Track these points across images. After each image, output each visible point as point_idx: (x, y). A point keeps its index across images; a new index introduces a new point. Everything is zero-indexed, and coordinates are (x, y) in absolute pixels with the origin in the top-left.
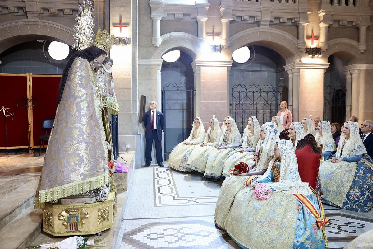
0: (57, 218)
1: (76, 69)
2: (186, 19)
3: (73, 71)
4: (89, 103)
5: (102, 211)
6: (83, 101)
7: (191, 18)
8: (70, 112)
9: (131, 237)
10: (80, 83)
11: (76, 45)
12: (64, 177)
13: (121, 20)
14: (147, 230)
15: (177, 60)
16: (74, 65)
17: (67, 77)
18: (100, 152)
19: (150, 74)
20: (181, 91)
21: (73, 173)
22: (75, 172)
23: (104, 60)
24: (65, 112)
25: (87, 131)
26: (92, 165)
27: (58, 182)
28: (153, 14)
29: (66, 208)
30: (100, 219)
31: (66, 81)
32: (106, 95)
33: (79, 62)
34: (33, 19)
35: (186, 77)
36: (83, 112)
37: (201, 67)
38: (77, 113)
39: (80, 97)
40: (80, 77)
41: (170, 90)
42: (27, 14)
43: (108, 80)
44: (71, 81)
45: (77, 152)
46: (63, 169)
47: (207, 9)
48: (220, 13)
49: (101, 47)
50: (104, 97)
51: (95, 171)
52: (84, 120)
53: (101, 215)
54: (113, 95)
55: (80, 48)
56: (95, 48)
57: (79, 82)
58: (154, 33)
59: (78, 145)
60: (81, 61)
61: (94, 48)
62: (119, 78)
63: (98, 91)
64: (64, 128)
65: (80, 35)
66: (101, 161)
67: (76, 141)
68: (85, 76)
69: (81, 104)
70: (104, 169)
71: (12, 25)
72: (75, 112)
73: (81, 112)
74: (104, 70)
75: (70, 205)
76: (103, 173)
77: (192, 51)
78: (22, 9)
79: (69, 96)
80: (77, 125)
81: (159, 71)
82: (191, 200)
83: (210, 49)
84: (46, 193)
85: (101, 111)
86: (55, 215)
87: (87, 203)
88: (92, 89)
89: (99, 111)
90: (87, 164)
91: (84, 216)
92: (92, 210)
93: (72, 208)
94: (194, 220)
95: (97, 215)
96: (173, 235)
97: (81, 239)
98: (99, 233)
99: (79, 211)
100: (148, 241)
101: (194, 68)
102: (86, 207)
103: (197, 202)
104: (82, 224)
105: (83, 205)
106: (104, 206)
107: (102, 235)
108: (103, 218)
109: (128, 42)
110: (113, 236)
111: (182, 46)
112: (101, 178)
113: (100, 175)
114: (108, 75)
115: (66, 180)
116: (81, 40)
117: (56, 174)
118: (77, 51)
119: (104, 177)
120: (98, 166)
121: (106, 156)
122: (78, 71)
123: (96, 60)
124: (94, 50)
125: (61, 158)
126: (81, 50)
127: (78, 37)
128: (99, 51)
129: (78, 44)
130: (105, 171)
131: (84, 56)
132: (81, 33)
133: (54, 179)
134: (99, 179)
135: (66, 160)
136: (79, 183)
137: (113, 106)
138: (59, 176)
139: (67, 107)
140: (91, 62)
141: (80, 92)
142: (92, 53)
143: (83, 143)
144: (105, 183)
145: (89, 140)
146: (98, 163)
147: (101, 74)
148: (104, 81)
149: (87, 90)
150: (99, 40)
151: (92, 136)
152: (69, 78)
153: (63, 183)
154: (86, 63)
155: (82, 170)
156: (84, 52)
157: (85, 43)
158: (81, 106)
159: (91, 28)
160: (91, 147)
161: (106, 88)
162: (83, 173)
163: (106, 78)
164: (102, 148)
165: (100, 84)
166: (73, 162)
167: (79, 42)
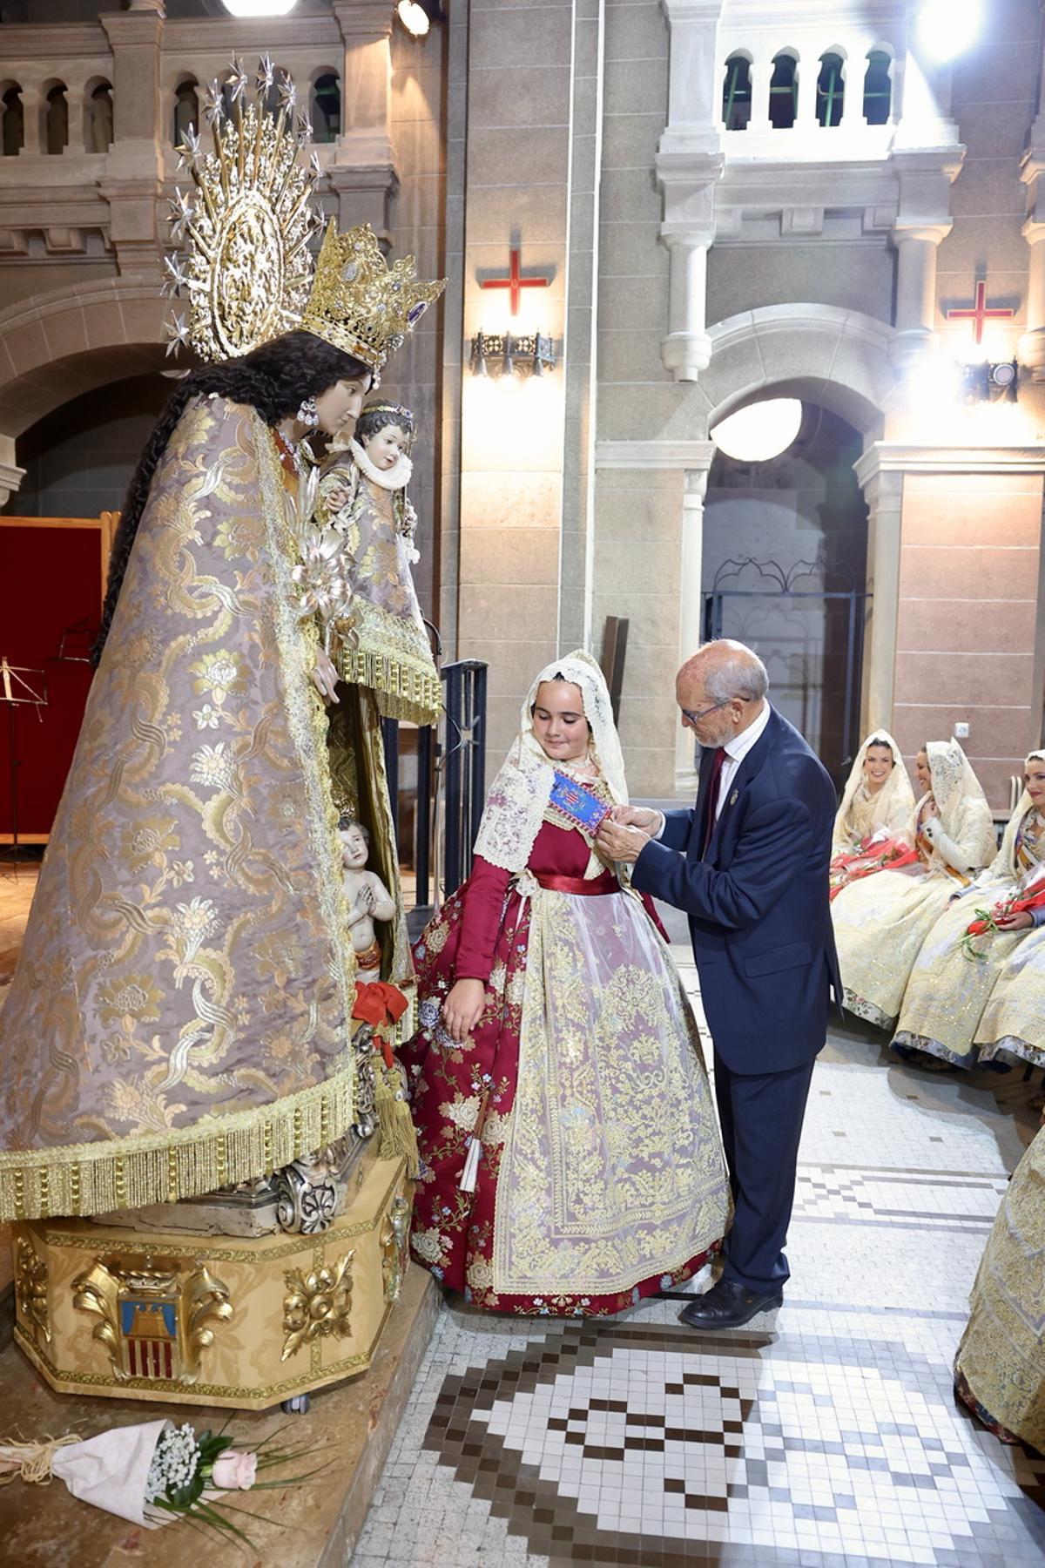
0: (69, 1297)
1: (186, 465)
2: (841, 236)
3: (167, 475)
4: (248, 662)
5: (312, 1281)
6: (212, 648)
7: (864, 233)
8: (134, 714)
9: (478, 1415)
10: (200, 542)
11: (197, 326)
12: (76, 1098)
13: (515, 256)
14: (572, 1373)
15: (787, 451)
16: (179, 441)
17: (141, 513)
18: (300, 954)
19: (650, 516)
20: (798, 599)
21: (125, 1077)
22: (142, 1077)
24: (111, 714)
25: (228, 828)
26: (242, 1035)
27: (42, 1121)
28: (674, 218)
29: (114, 1252)
30: (294, 1330)
31: (135, 533)
32: (354, 613)
33: (209, 423)
34: (140, 277)
35: (824, 529)
36: (207, 718)
37: (908, 479)
38: (174, 719)
39: (195, 625)
40: (207, 507)
41: (747, 594)
42: (116, 257)
43: (382, 527)
44: (155, 530)
45: (160, 956)
46: (78, 1051)
47: (953, 178)
48: (1022, 191)
49: (342, 340)
50: (341, 630)
51: (261, 1074)
52: (213, 765)
53: (305, 1306)
54: (405, 614)
55: (228, 347)
56: (307, 341)
57: (197, 536)
58: (675, 310)
59: (165, 912)
60: (216, 419)
61: (296, 343)
62: (500, 532)
63: (305, 590)
64: (100, 808)
65: (224, 266)
66: (298, 1006)
68: (233, 501)
69: (200, 670)
70: (317, 1057)
71: (58, 305)
72: (165, 714)
73: (198, 715)
74: (361, 474)
75: (133, 1238)
76: (313, 1079)
77: (864, 399)
78: (97, 232)
79: (136, 622)
80: (166, 793)
81: (695, 501)
82: (832, 1181)
83: (956, 381)
85: (324, 708)
86: (59, 1283)
87: (226, 1234)
88: (268, 578)
89: (308, 712)
90: (210, 1029)
91: (207, 1308)
92: (252, 1277)
93: (142, 1257)
94: (842, 1336)
95: (281, 1307)
96: (715, 1438)
97: (184, 1442)
98: (291, 1400)
99: (179, 1275)
100: (567, 1463)
101: (868, 483)
102: (218, 1259)
103: (862, 1205)
104: (197, 1348)
105: (201, 1242)
106: (323, 1254)
107: (307, 1410)
108: (316, 1322)
109: (547, 357)
110: (370, 1423)
111: (811, 374)
112: (297, 1110)
113: (294, 1091)
114: (386, 500)
115: (85, 1119)
116: (228, 300)
117: (40, 1075)
118: (207, 359)
119: (319, 1101)
120: (283, 1038)
121: (343, 974)
122: (197, 476)
123: (313, 415)
124: (300, 354)
125: (72, 981)
126: (230, 358)
127: (209, 281)
128: (325, 361)
129: (209, 321)
130: (323, 1065)
131: (238, 389)
132: (227, 259)
133: (32, 1099)
134: (282, 1121)
135: (97, 996)
136: (157, 1141)
137: (405, 680)
138: (52, 1090)
139: (126, 682)
140: (284, 423)
141: (196, 594)
142: (287, 368)
143: (195, 903)
144: (323, 1136)
145: (236, 882)
146: (279, 1022)
147: (341, 494)
148: (357, 533)
149: (238, 587)
150: (329, 292)
151: (255, 862)
152: (146, 516)
153: (69, 1135)
154: (247, 428)
155: (179, 1066)
156: (244, 367)
157: (259, 324)
158: (199, 682)
159: (299, 241)
160: (242, 926)
161: (364, 573)
162: (182, 1085)
163: (373, 518)
164: (312, 929)
165: (315, 552)
166: (133, 1015)
167: (217, 313)
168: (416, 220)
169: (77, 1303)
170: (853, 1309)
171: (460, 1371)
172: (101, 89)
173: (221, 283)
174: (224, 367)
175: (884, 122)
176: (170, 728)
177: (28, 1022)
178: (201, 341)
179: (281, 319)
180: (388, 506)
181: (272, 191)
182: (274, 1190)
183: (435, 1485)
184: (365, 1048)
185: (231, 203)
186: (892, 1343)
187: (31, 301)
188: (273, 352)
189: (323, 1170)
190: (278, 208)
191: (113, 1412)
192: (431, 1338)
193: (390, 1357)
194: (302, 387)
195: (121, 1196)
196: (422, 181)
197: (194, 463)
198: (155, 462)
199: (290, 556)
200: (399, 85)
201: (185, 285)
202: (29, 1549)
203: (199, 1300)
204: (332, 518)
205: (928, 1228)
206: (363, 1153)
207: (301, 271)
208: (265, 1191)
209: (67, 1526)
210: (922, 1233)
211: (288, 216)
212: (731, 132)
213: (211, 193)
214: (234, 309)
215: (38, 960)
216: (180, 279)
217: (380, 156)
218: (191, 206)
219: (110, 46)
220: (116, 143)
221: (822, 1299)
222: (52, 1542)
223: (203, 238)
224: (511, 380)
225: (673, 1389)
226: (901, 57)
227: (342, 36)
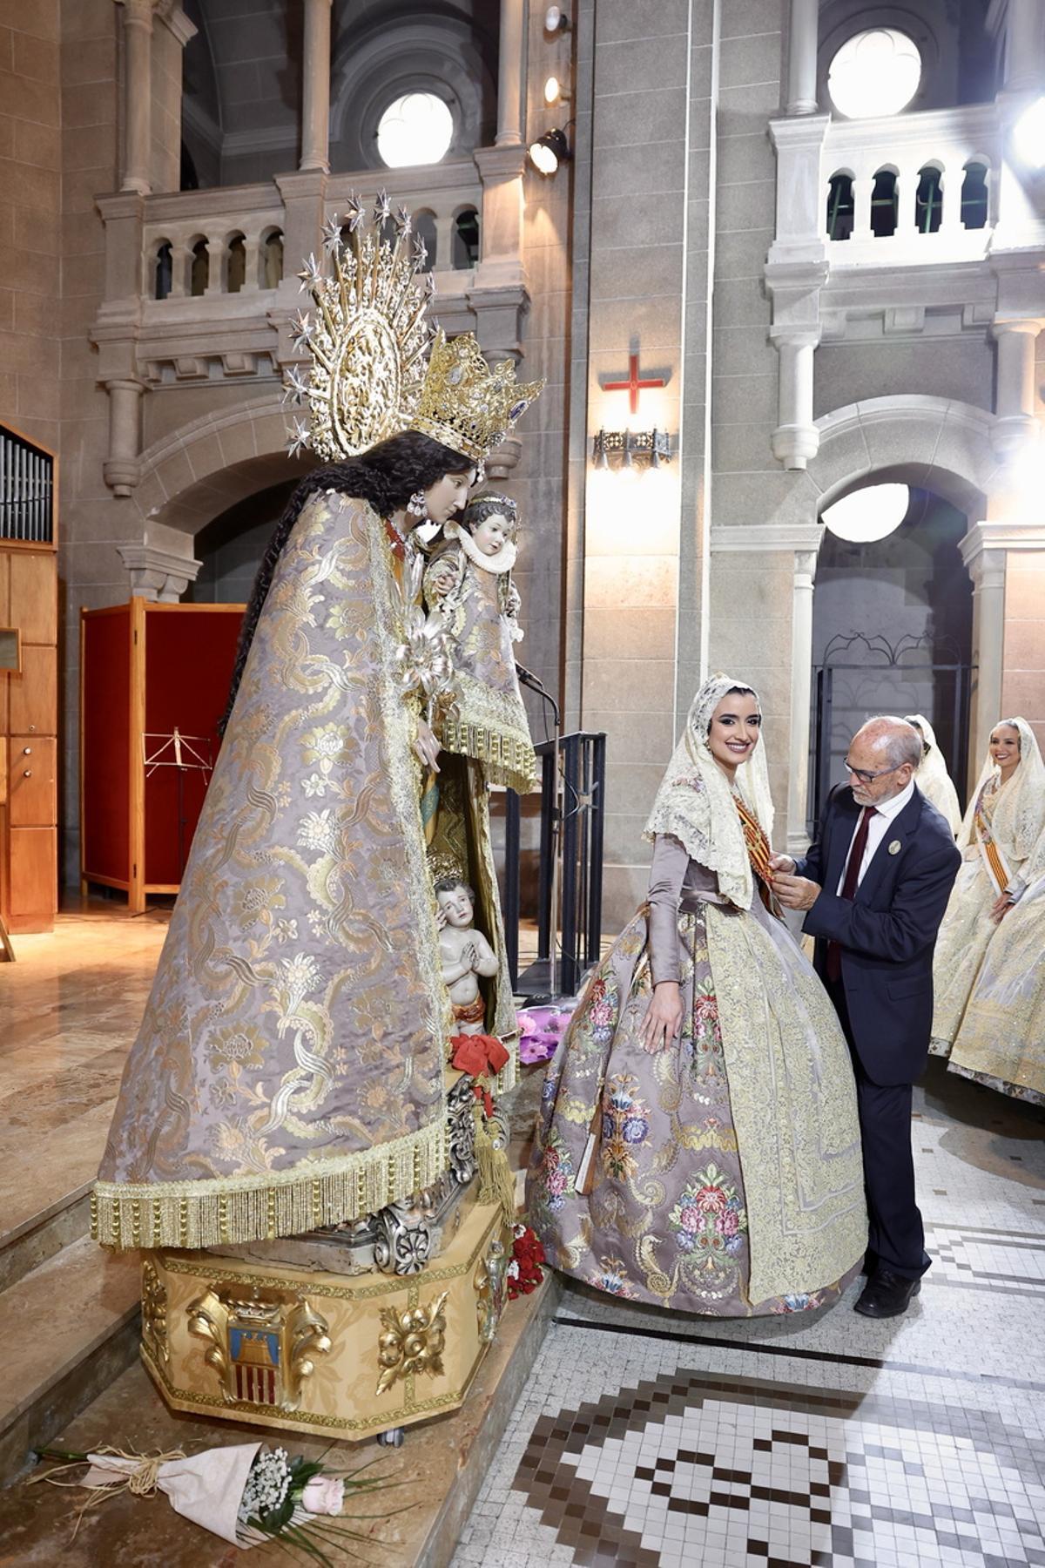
0: (184, 1321)
1: (304, 555)
2: (940, 332)
3: (288, 564)
4: (354, 734)
5: (406, 1320)
6: (321, 721)
8: (250, 782)
9: (567, 1458)
10: (313, 624)
11: (318, 429)
12: (187, 1137)
13: (634, 360)
14: (662, 1422)
15: (895, 532)
16: (299, 532)
17: (265, 598)
18: (398, 1009)
19: (762, 594)
20: (908, 671)
21: (232, 1119)
22: (245, 1121)
23: (462, 505)
24: (231, 781)
25: (332, 888)
26: (339, 1085)
27: (157, 1157)
28: (782, 321)
29: (225, 1282)
30: (389, 1366)
32: (455, 689)
33: (326, 516)
35: (931, 603)
36: (314, 787)
37: (1010, 556)
38: (285, 786)
39: (306, 701)
40: (321, 593)
41: (855, 667)
42: (282, 375)
43: (487, 608)
44: (275, 613)
45: (266, 1008)
46: (190, 1094)
49: (449, 438)
50: (442, 705)
51: (356, 1122)
52: (319, 830)
53: (399, 1344)
54: (507, 689)
55: (347, 447)
57: (310, 619)
58: (784, 404)
59: (271, 966)
60: (332, 512)
61: (407, 441)
62: (621, 612)
63: (409, 667)
64: (217, 868)
65: (343, 376)
67: (267, 943)
68: (345, 586)
69: (310, 742)
70: (411, 1107)
72: (277, 783)
73: (306, 784)
74: (469, 560)
75: (243, 1269)
76: (407, 1128)
77: (965, 480)
78: (266, 355)
79: (256, 698)
80: (275, 855)
81: (806, 580)
84: (117, 1200)
86: (176, 1306)
87: (326, 1271)
88: (376, 656)
89: (410, 781)
90: (309, 1077)
91: (308, 1340)
92: (350, 1312)
93: (249, 1288)
94: (935, 1402)
95: (377, 1343)
96: (801, 1500)
97: (278, 1466)
98: (386, 1433)
99: (283, 1306)
100: (651, 1514)
101: (972, 561)
102: (319, 1294)
103: (960, 1266)
104: (298, 1378)
105: (301, 1277)
106: (417, 1294)
107: (401, 1442)
108: (410, 1360)
109: (664, 451)
110: (460, 1460)
111: (914, 460)
112: (391, 1158)
113: (387, 1139)
114: (491, 584)
115: (194, 1158)
116: (347, 405)
117: (156, 1114)
118: (327, 459)
119: (413, 1149)
120: (378, 1089)
121: (440, 1028)
122: (313, 564)
123: (421, 506)
124: (409, 451)
125: (186, 1028)
126: (348, 457)
127: (329, 390)
128: (432, 457)
129: (329, 424)
130: (417, 1115)
131: (353, 484)
132: (346, 369)
133: (148, 1136)
134: (375, 1168)
135: (207, 1043)
136: (256, 1182)
137: (506, 750)
138: (166, 1129)
139: (244, 752)
140: (396, 514)
141: (309, 671)
142: (398, 465)
143: (298, 959)
144: (415, 1183)
145: (336, 939)
146: (375, 1073)
147: (449, 579)
148: (463, 614)
149: (347, 665)
150: (436, 396)
151: (356, 921)
152: (269, 601)
153: (178, 1172)
154: (359, 521)
155: (279, 1111)
156: (360, 465)
157: (377, 426)
158: (308, 753)
159: (415, 351)
160: (342, 982)
161: (469, 651)
162: (282, 1129)
163: (478, 600)
164: (410, 985)
165: (418, 632)
166: (238, 1062)
167: (337, 417)
168: (545, 333)
169: (191, 1326)
170: (948, 1374)
171: (554, 1413)
172: (274, 236)
173: (340, 391)
174: (342, 466)
175: (982, 226)
176: (281, 795)
177: (149, 1064)
178: (321, 442)
179: (398, 422)
180: (493, 589)
181: (389, 308)
182: (372, 1230)
183: (522, 1527)
184: (465, 1098)
185: (350, 320)
186: (989, 1413)
187: (210, 416)
188: (385, 451)
189: (418, 1215)
190: (395, 323)
191: (222, 1431)
192: (528, 1378)
193: (484, 1397)
194: (411, 482)
195: (224, 1232)
196: (551, 298)
197: (311, 552)
198: (278, 552)
199: (396, 636)
200: (531, 216)
201: (306, 393)
202: (136, 1560)
203: (301, 1332)
204: (441, 601)
205: (1028, 1294)
206: (460, 1198)
207: (417, 378)
208: (364, 1231)
209: (172, 1541)
210: (1022, 1299)
211: (405, 330)
212: (836, 242)
213: (331, 312)
214: (353, 414)
215: (159, 1006)
216: (301, 388)
217: (513, 278)
218: (311, 323)
219: (282, 201)
220: (285, 280)
221: (917, 1362)
222: (156, 1555)
223: (323, 352)
224: (630, 472)
225: (761, 1445)
226: (996, 167)
227: (481, 179)
